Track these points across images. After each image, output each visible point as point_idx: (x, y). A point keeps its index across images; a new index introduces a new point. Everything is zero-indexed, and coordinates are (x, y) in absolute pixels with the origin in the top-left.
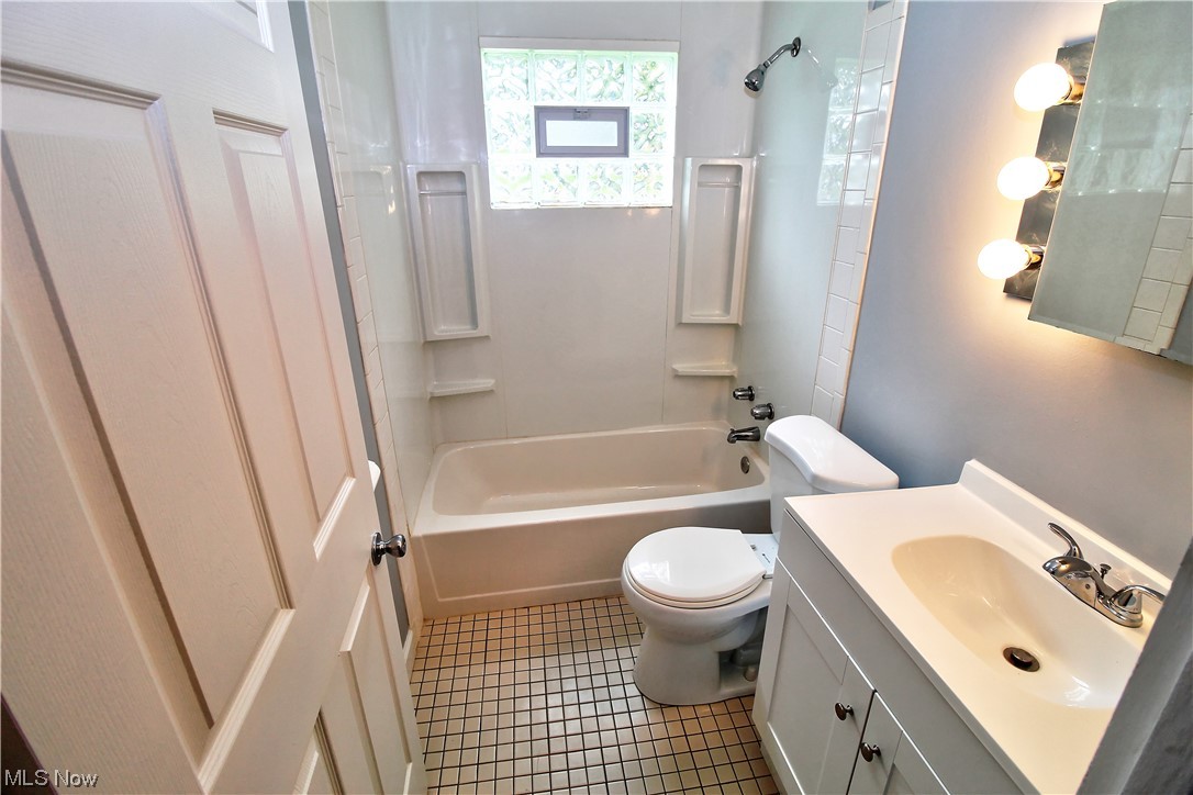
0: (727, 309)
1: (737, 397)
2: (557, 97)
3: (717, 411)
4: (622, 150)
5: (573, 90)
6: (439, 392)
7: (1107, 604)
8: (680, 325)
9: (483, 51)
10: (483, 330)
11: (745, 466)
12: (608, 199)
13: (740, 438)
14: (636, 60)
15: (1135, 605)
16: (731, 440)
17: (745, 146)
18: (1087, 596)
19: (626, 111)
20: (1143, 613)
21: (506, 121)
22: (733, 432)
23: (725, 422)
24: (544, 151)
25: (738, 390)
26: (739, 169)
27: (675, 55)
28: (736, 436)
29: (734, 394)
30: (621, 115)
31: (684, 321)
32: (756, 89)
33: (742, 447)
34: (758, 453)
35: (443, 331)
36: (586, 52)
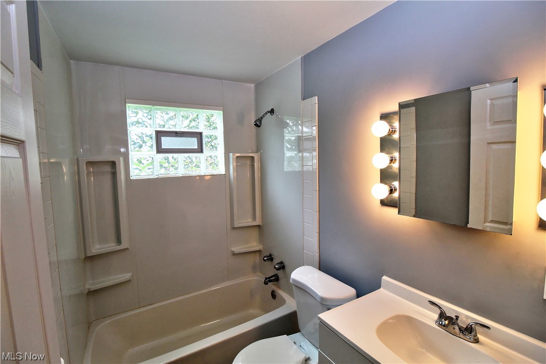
0: (254, 218)
1: (265, 260)
2: (166, 126)
3: (254, 269)
4: (200, 150)
5: (174, 124)
6: (93, 288)
7: (464, 334)
8: (234, 228)
9: (128, 105)
10: (124, 245)
11: (274, 295)
12: (194, 172)
13: (270, 281)
14: (203, 113)
15: (474, 332)
16: (266, 283)
17: (254, 149)
18: (456, 333)
19: (201, 134)
20: (478, 335)
21: (140, 137)
22: (266, 279)
23: (259, 274)
24: (160, 150)
25: (265, 257)
26: (253, 158)
27: (222, 112)
28: (268, 281)
29: (264, 259)
30: (199, 135)
31: (235, 227)
32: (259, 126)
33: (271, 286)
34: (279, 287)
35: (98, 249)
36: (181, 109)
